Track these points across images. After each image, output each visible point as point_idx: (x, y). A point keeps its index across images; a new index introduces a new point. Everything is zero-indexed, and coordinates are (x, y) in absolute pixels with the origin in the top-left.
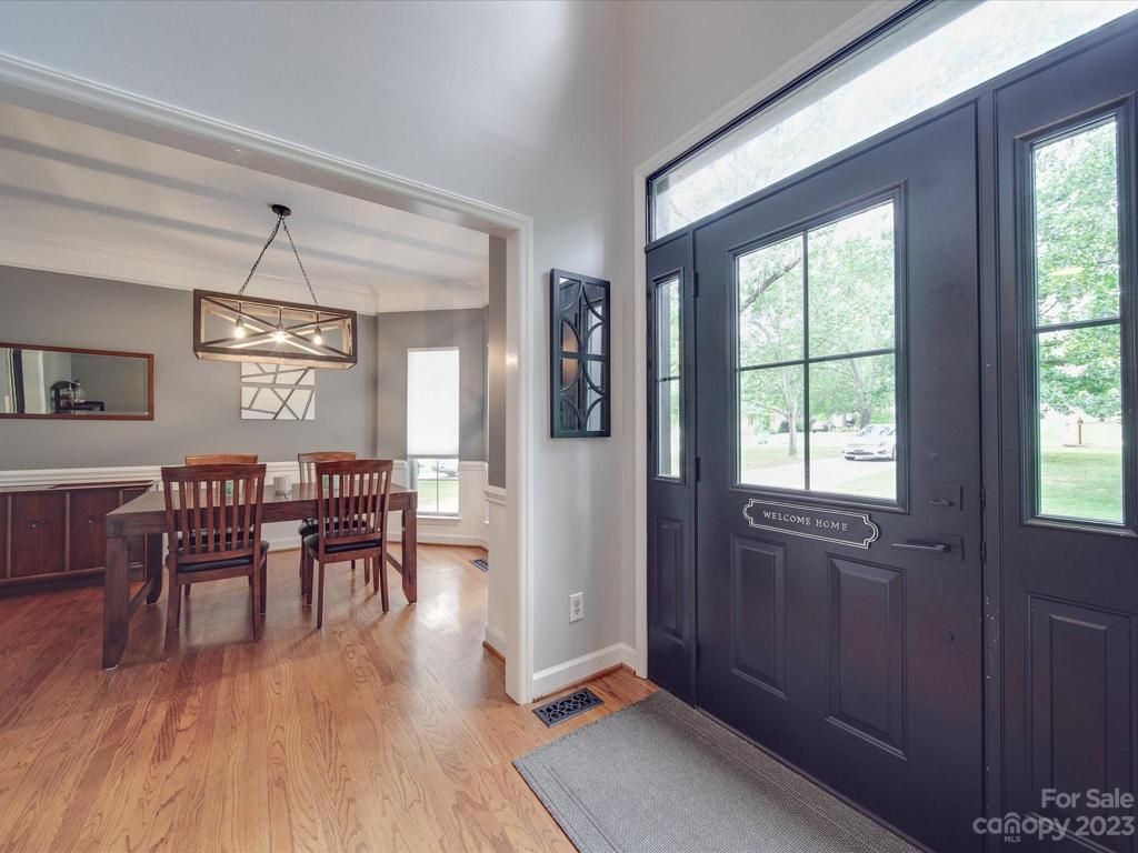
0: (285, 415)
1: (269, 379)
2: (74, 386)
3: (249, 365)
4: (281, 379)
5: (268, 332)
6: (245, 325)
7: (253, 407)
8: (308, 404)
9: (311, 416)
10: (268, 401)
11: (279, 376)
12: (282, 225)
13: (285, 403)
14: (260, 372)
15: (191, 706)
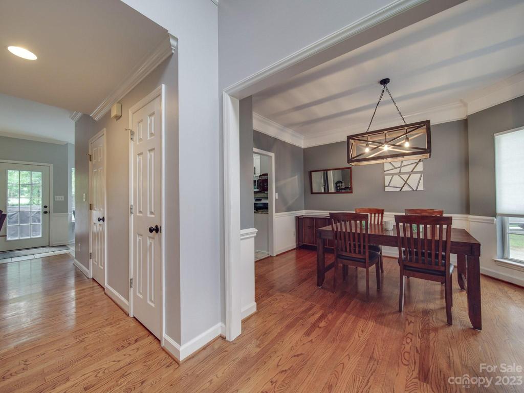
0: (406, 188)
1: (397, 171)
2: (342, 182)
3: (387, 164)
4: (404, 170)
5: (378, 147)
6: (370, 146)
7: (390, 185)
8: (419, 181)
9: (421, 188)
10: (397, 182)
11: (402, 168)
12: (385, 89)
13: (406, 182)
14: (393, 168)
15: (328, 318)
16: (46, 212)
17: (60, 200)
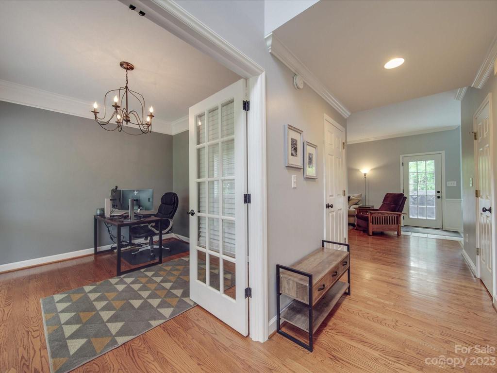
16: (439, 197)
17: (450, 182)
